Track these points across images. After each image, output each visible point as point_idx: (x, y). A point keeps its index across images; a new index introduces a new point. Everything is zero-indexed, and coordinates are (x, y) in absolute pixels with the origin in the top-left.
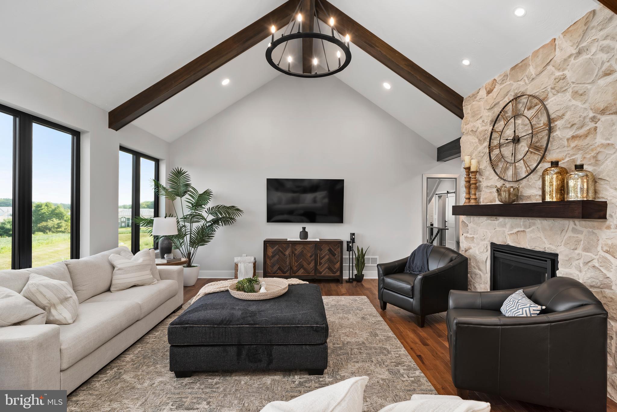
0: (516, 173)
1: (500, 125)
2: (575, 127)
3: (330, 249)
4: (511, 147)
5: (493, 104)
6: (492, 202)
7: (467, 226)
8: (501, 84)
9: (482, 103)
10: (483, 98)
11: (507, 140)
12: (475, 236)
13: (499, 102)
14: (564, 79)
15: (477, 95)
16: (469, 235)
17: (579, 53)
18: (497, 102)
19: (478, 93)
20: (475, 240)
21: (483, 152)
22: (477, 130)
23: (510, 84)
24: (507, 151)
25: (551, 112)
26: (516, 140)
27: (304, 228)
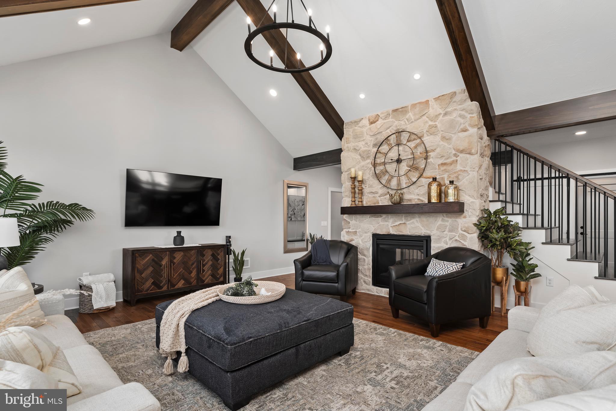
0: (399, 184)
1: (385, 148)
2: (444, 158)
3: (213, 253)
4: (395, 165)
5: (377, 132)
6: (375, 204)
7: (349, 223)
8: (384, 119)
9: (364, 130)
10: (366, 126)
11: (392, 160)
12: (357, 230)
13: (382, 132)
14: (436, 127)
15: (360, 123)
16: (350, 230)
17: (445, 114)
18: (380, 131)
19: (360, 121)
20: (358, 233)
21: (366, 167)
22: (360, 149)
23: (393, 121)
24: (391, 168)
25: (427, 146)
26: (399, 161)
27: (179, 233)
